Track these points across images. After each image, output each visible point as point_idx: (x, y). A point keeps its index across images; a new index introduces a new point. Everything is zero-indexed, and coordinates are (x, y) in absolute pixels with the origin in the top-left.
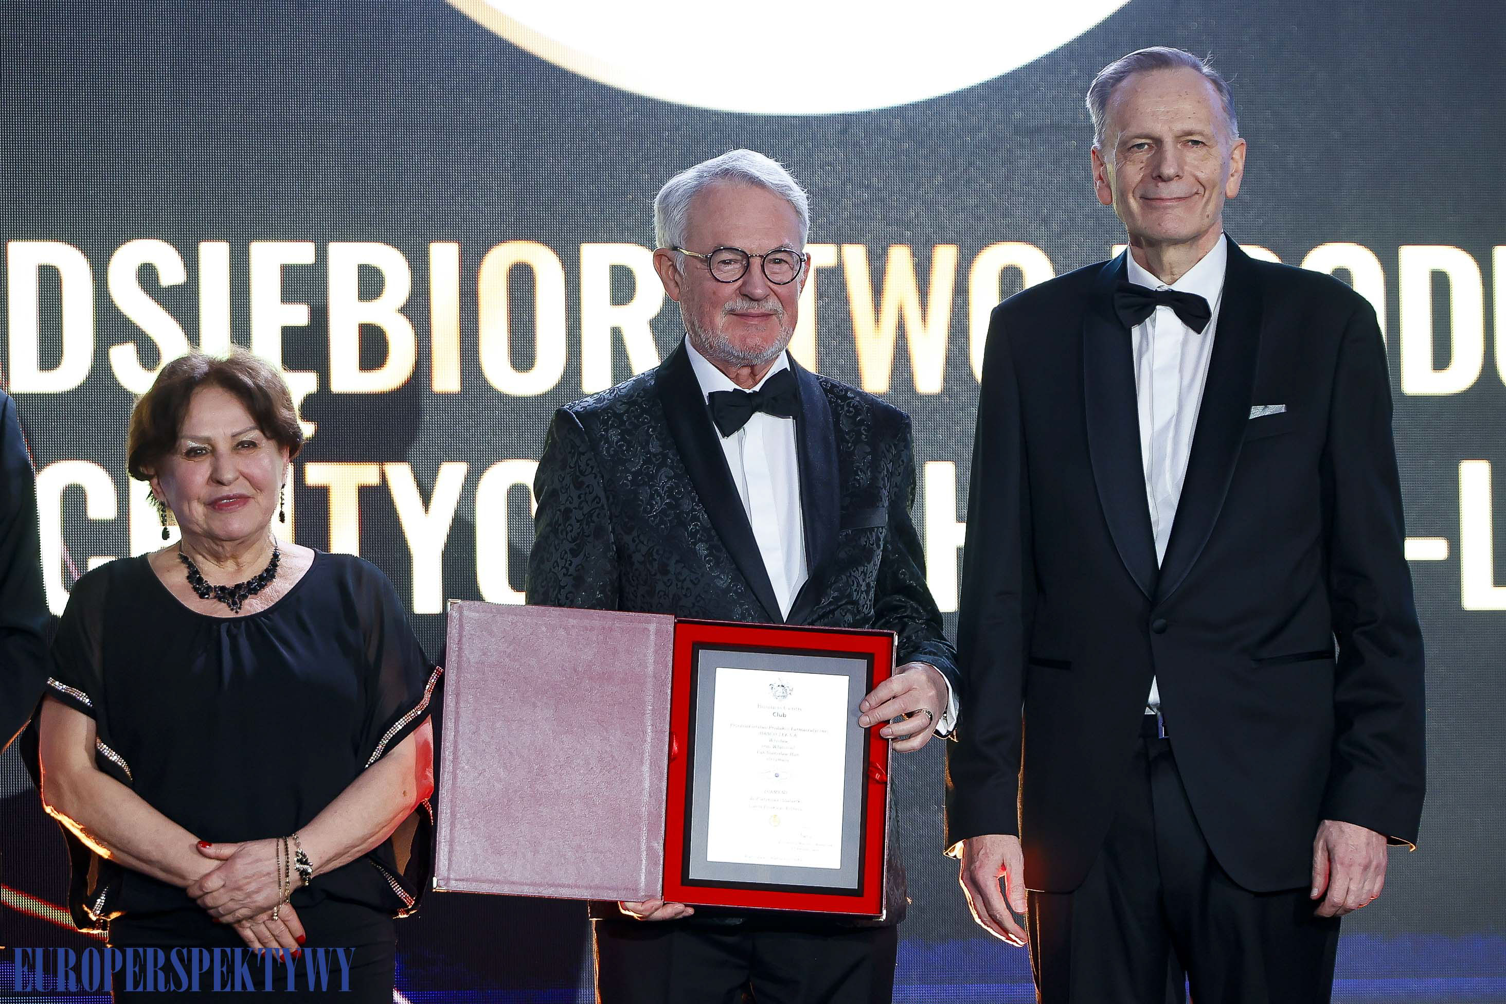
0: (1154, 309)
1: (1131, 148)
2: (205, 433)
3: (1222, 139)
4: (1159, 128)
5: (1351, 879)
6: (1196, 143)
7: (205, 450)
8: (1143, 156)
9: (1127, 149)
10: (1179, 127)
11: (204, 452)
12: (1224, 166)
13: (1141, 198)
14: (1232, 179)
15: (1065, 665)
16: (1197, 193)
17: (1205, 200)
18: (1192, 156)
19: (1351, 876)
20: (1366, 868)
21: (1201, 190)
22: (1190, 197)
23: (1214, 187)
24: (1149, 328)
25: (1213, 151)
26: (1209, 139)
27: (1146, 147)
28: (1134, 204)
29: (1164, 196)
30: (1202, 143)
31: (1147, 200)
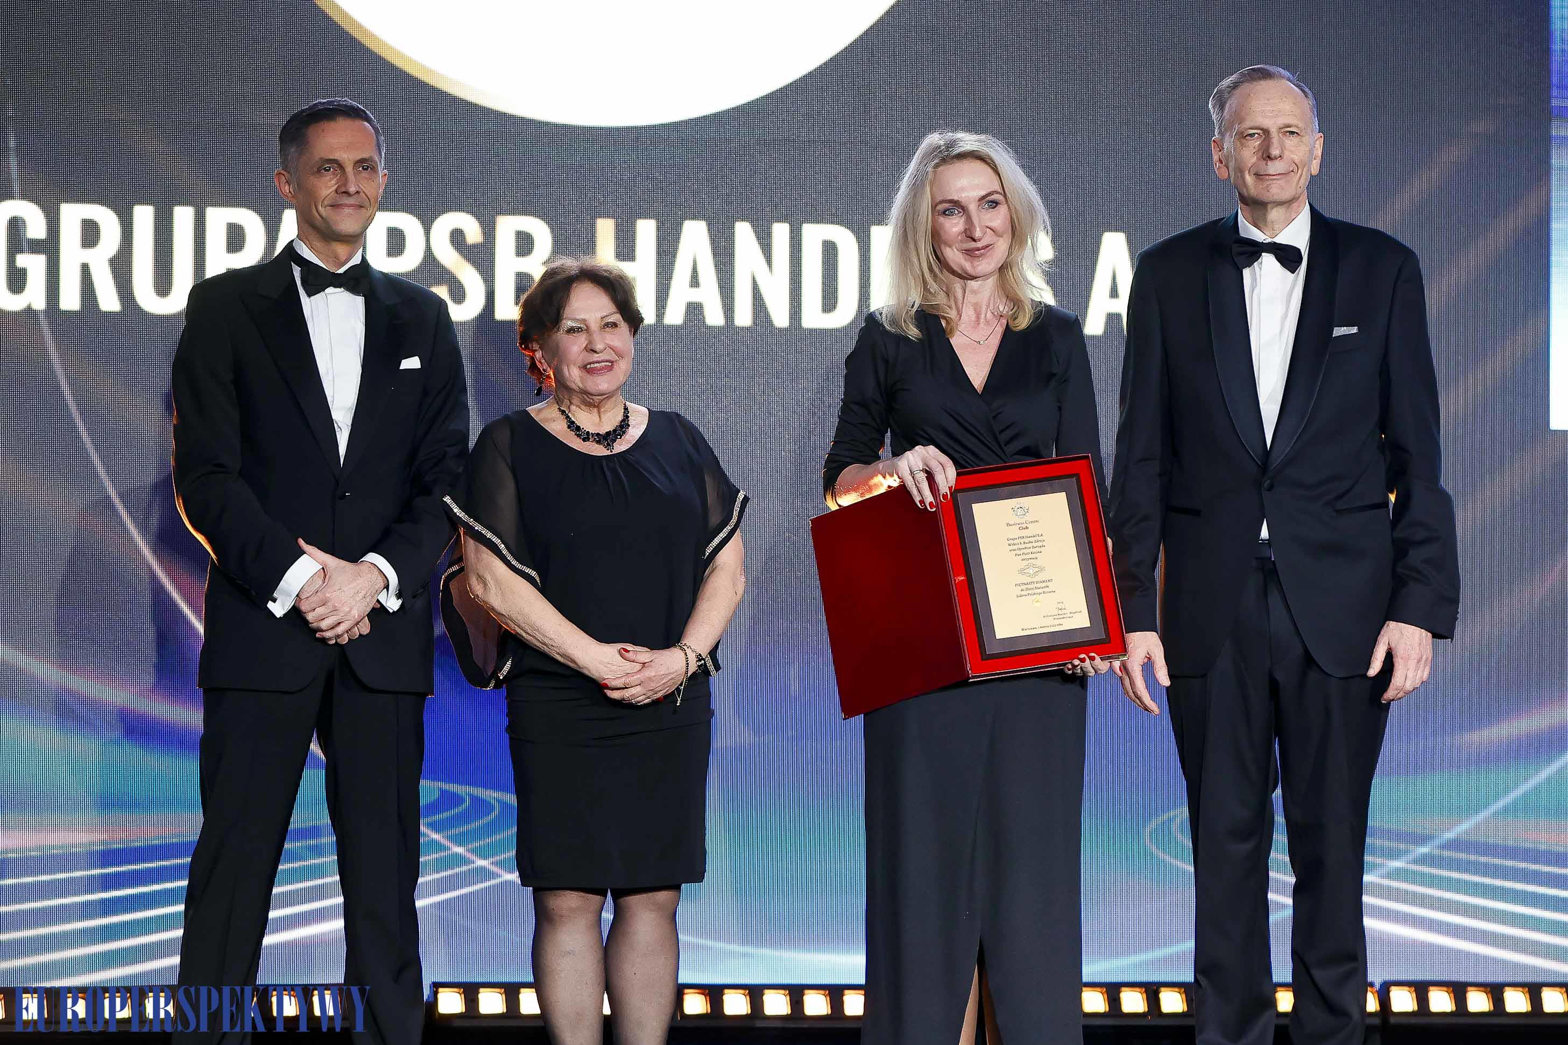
0: (1261, 255)
1: (1246, 136)
2: (582, 316)
3: (1309, 131)
4: (1267, 123)
5: (1408, 670)
6: (1292, 133)
7: (581, 329)
8: (1255, 143)
9: (1243, 136)
10: (1281, 121)
11: (580, 330)
12: (1311, 151)
13: (1254, 175)
14: (1314, 161)
15: (1196, 513)
16: (1292, 171)
17: (1298, 175)
18: (1291, 142)
19: (1408, 667)
20: (1419, 661)
21: (1295, 170)
22: (1289, 173)
23: (1304, 166)
24: (1257, 269)
25: (1304, 139)
26: (1301, 131)
27: (1256, 135)
28: (1249, 179)
29: (1271, 172)
30: (1297, 133)
31: (1258, 176)
